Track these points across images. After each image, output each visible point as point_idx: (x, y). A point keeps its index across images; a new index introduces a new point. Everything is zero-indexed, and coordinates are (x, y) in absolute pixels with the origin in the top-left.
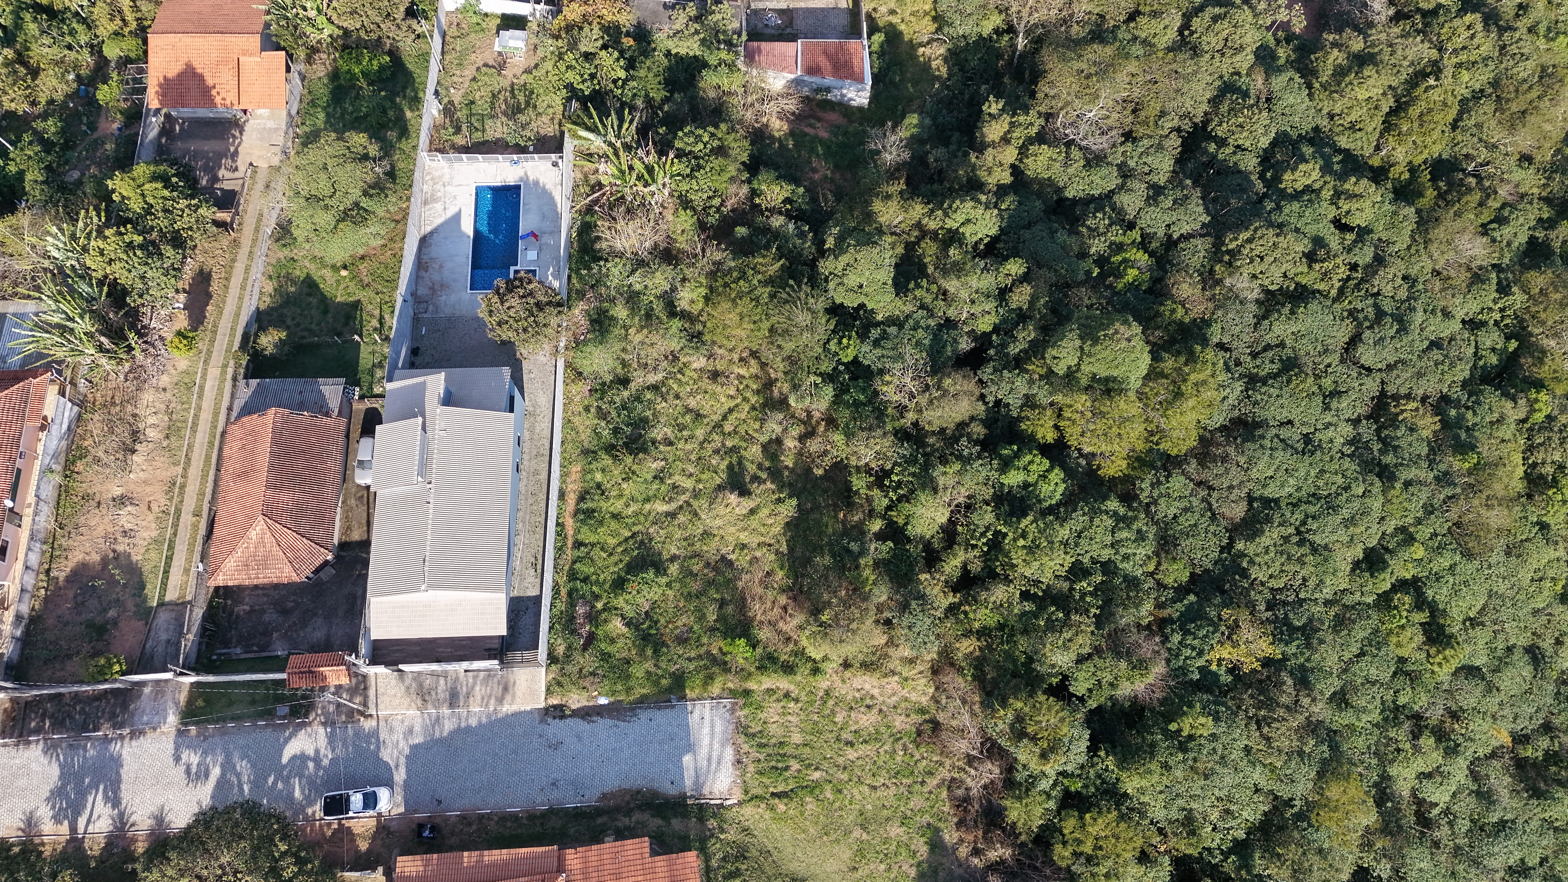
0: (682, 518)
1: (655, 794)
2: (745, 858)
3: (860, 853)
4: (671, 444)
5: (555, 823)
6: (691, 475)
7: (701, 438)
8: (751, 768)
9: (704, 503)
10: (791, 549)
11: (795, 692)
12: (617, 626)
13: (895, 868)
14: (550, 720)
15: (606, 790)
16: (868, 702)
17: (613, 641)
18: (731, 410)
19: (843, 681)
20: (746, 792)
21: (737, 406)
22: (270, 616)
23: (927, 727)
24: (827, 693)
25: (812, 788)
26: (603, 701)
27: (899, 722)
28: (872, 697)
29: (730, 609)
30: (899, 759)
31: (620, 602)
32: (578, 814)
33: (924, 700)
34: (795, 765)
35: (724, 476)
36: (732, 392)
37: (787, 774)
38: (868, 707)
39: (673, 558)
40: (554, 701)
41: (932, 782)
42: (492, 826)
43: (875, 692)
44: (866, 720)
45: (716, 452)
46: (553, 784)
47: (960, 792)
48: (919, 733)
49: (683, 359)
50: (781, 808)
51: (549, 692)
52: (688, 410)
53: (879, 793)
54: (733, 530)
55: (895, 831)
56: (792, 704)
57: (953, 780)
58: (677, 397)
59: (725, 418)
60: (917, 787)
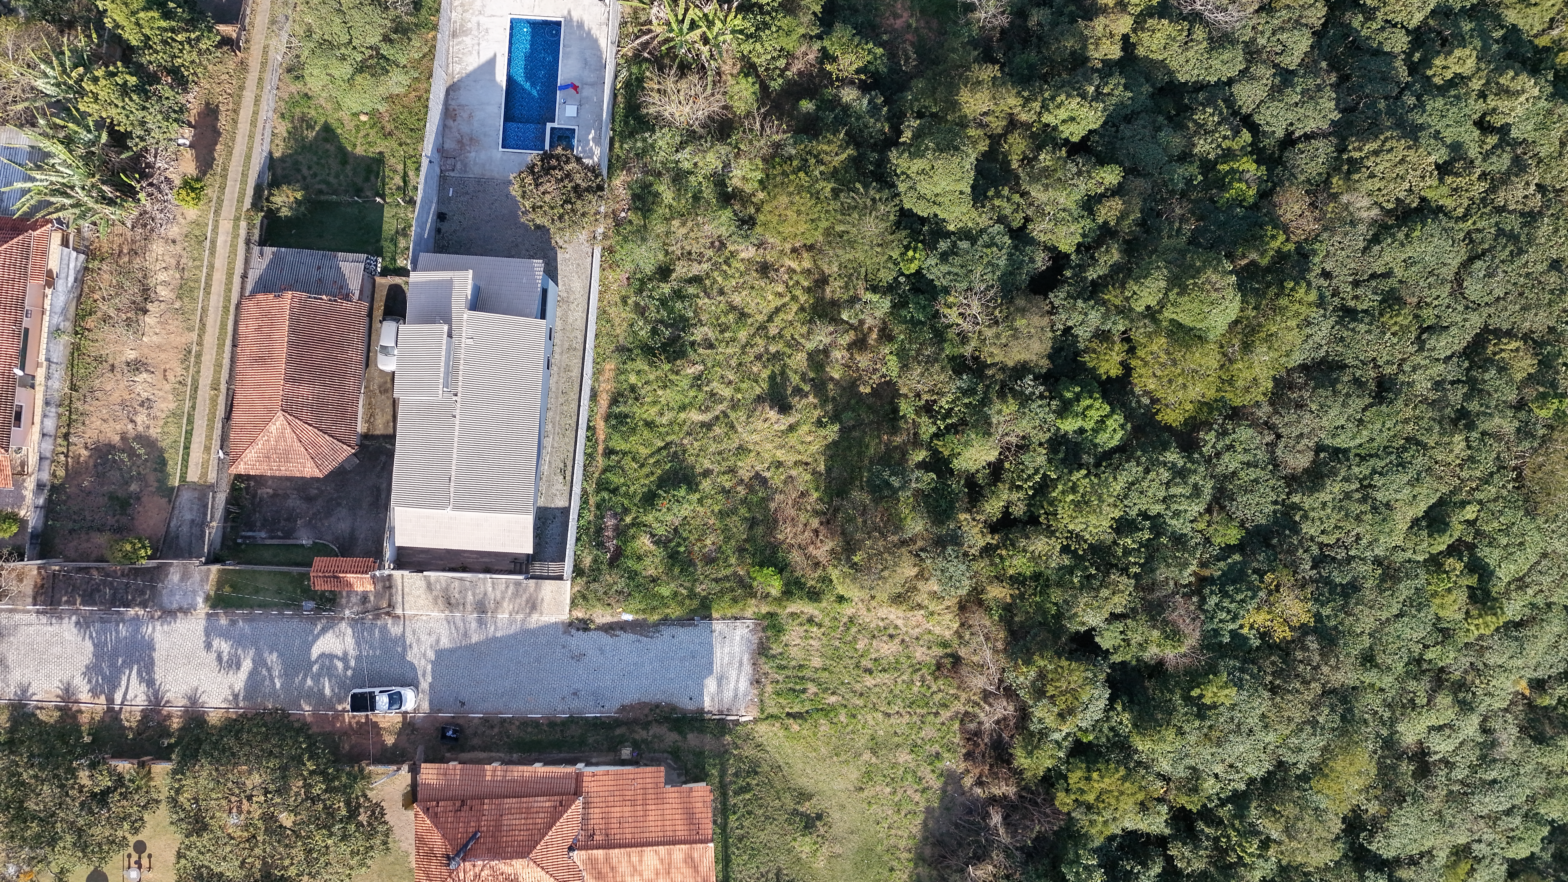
0: (718, 430)
1: (674, 708)
2: (756, 773)
3: (868, 775)
4: (711, 346)
5: (574, 731)
6: (730, 382)
7: (744, 340)
8: (769, 689)
9: (742, 415)
10: (829, 470)
11: (819, 616)
12: (644, 542)
13: (900, 792)
14: (573, 631)
15: (626, 702)
16: (891, 631)
17: (639, 558)
18: (778, 310)
19: (869, 610)
20: (762, 711)
21: (784, 305)
22: (294, 502)
23: (947, 661)
24: (851, 620)
25: (827, 711)
26: (628, 617)
27: (920, 653)
28: (896, 627)
29: (760, 530)
30: (915, 689)
31: (649, 518)
32: (597, 724)
33: (948, 634)
34: (812, 688)
35: (765, 386)
36: (781, 288)
37: (803, 696)
38: (891, 636)
39: (707, 473)
40: (579, 614)
41: (945, 714)
42: (513, 730)
43: (900, 623)
44: (887, 649)
45: (758, 357)
46: (575, 694)
47: (972, 726)
48: (939, 666)
49: (731, 248)
50: (796, 727)
51: (573, 604)
52: (733, 308)
53: (892, 720)
54: (769, 446)
55: (904, 757)
56: (815, 629)
57: (967, 713)
58: (721, 292)
59: (770, 319)
60: (931, 718)
